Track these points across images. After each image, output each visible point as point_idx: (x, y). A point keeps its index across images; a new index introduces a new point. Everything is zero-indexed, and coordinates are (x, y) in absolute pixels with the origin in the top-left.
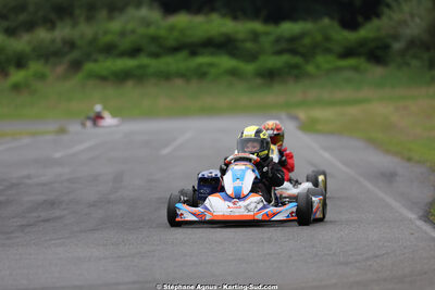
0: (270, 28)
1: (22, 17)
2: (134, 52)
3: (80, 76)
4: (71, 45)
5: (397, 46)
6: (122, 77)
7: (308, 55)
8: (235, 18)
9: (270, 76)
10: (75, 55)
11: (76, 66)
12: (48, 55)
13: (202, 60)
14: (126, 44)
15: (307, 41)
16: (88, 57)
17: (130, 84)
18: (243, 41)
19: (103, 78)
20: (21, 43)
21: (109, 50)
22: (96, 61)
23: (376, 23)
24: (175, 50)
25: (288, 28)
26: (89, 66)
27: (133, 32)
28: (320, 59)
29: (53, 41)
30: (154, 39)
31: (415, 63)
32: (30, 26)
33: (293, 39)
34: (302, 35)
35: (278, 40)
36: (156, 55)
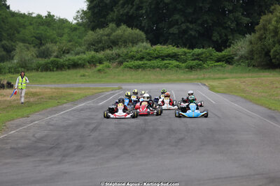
0: (191, 51)
1: (100, 45)
2: (142, 58)
3: (122, 66)
4: (119, 56)
5: (236, 58)
6: (138, 67)
7: (204, 61)
8: (178, 47)
9: (191, 68)
10: (120, 59)
11: (121, 63)
12: (110, 59)
13: (166, 62)
14: (139, 55)
15: (204, 55)
16: (125, 60)
17: (140, 70)
18: (181, 55)
19: (131, 68)
20: (101, 55)
21: (132, 58)
22: (127, 61)
23: (228, 49)
24: (156, 58)
25: (197, 51)
26: (125, 63)
27: (141, 51)
28: (209, 62)
29: (112, 54)
30: (149, 54)
31: (242, 64)
32: (103, 49)
33: (198, 55)
34: (202, 53)
35: (193, 55)
36: (150, 60)
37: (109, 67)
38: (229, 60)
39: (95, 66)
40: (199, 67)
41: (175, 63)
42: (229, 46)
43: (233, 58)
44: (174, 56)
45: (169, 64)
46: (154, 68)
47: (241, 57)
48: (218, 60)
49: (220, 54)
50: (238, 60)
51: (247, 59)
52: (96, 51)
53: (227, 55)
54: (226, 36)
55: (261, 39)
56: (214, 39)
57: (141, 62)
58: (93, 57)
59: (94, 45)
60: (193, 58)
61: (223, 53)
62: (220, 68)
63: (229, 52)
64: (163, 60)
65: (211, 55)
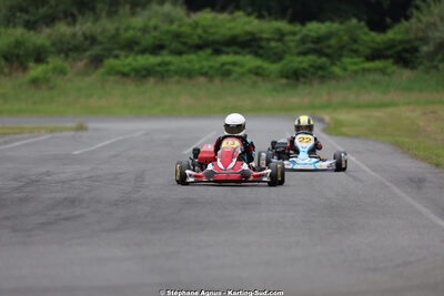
0: (297, 28)
1: (43, 11)
2: (157, 49)
3: (101, 70)
4: (92, 40)
5: (425, 49)
6: (143, 74)
7: (335, 56)
8: (260, 17)
9: (295, 77)
10: (96, 50)
11: (97, 61)
12: (68, 50)
13: (224, 58)
14: (148, 40)
15: (333, 41)
16: (109, 53)
17: (152, 80)
18: (269, 40)
19: (125, 75)
20: (41, 38)
21: (131, 46)
22: (117, 57)
23: (404, 24)
24: (199, 48)
25: (314, 28)
26: (110, 62)
27: (156, 28)
28: (346, 60)
29: (74, 36)
30: (177, 36)
32: (50, 20)
33: (319, 40)
34: (329, 36)
35: (303, 41)
36: (180, 53)
37: (62, 72)
38: (405, 56)
39: (25, 69)
40: (320, 74)
41: (250, 61)
42: (407, 18)
43: (416, 50)
44: (249, 44)
45: (235, 64)
46: (189, 74)
47: (441, 47)
48: (375, 55)
49: (379, 38)
50: (431, 56)
52: (30, 26)
53: (400, 42)
57: (152, 60)
58: (18, 44)
59: (24, 10)
60: (303, 48)
61: (390, 35)
62: (377, 77)
63: (407, 31)
64: (217, 52)
65: (355, 41)
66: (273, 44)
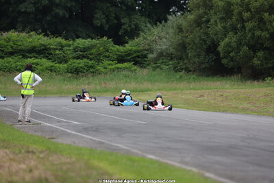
15: (94, 51)
18: (55, 49)
24: (11, 54)
25: (82, 42)
40: (91, 71)
41: (46, 63)
42: (138, 35)
43: (145, 56)
44: (43, 52)
45: (37, 64)
46: (10, 71)
47: (161, 55)
48: (121, 60)
49: (121, 48)
50: (155, 60)
51: (172, 59)
53: (135, 52)
54: (117, 18)
55: (198, 23)
56: (97, 23)
61: (128, 47)
63: (138, 45)
65: (107, 51)
66: (57, 52)
